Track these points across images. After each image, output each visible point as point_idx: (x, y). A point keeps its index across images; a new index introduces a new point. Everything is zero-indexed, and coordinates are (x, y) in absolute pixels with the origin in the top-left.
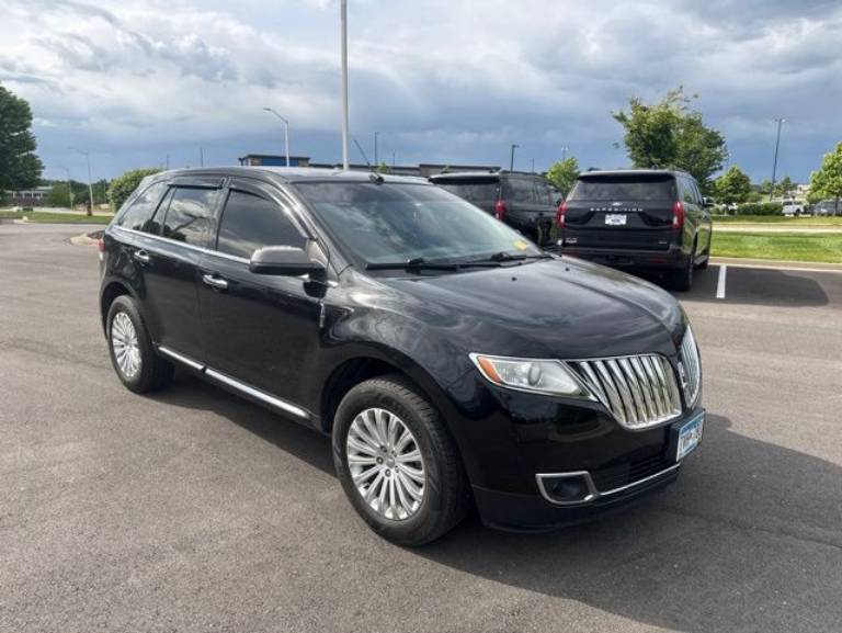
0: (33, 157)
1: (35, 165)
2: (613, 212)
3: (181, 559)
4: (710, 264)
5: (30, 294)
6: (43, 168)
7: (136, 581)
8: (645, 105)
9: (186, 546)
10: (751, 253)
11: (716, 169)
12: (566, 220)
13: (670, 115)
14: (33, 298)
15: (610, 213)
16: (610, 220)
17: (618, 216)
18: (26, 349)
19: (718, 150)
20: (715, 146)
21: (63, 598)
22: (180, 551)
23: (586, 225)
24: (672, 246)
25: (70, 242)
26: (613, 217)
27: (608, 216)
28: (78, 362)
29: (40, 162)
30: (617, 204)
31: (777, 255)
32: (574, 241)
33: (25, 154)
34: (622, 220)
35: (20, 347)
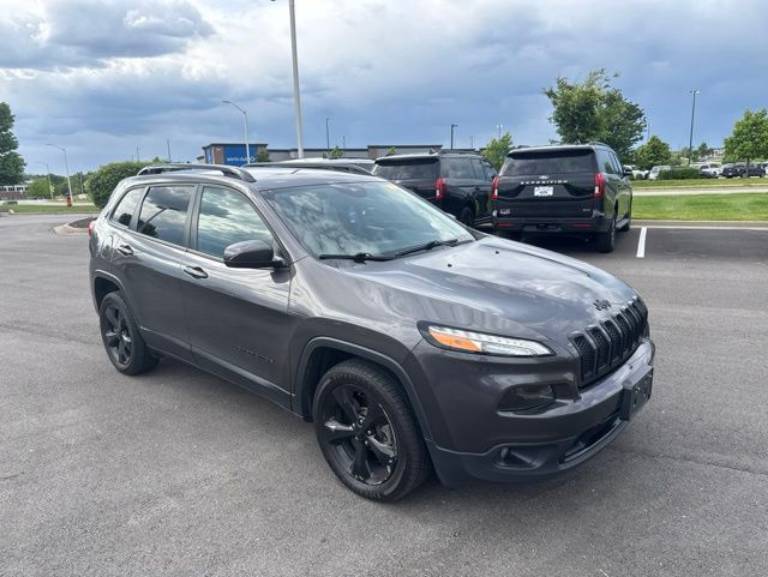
0: (16, 155)
1: (18, 163)
2: (541, 185)
3: (173, 503)
4: (632, 227)
5: (22, 281)
6: (25, 165)
7: (135, 523)
8: (570, 83)
9: (176, 492)
10: (669, 216)
11: (637, 140)
12: (499, 193)
13: (592, 92)
14: (24, 284)
15: (538, 185)
16: (538, 192)
17: (546, 188)
18: (23, 330)
19: (638, 121)
20: (635, 118)
21: (74, 539)
22: (171, 496)
23: (517, 197)
24: (596, 213)
25: (54, 231)
26: (542, 189)
27: (536, 188)
28: (70, 339)
29: (22, 160)
30: (543, 177)
31: (692, 216)
32: (507, 212)
33: (7, 153)
34: (549, 191)
35: (18, 328)
